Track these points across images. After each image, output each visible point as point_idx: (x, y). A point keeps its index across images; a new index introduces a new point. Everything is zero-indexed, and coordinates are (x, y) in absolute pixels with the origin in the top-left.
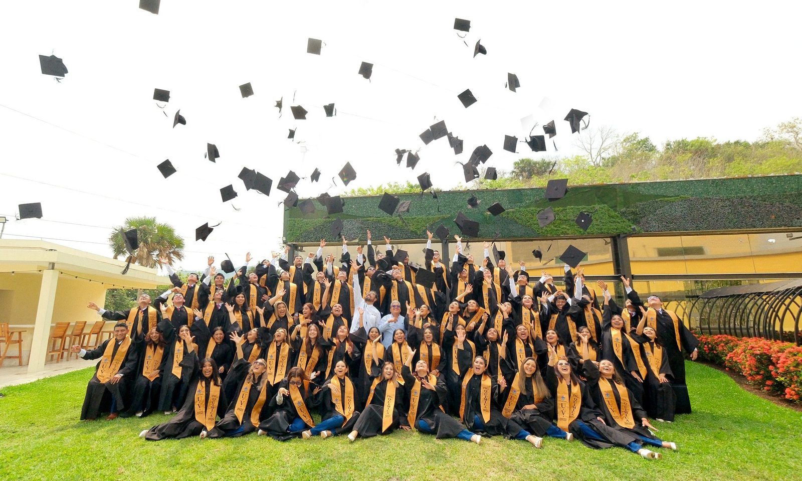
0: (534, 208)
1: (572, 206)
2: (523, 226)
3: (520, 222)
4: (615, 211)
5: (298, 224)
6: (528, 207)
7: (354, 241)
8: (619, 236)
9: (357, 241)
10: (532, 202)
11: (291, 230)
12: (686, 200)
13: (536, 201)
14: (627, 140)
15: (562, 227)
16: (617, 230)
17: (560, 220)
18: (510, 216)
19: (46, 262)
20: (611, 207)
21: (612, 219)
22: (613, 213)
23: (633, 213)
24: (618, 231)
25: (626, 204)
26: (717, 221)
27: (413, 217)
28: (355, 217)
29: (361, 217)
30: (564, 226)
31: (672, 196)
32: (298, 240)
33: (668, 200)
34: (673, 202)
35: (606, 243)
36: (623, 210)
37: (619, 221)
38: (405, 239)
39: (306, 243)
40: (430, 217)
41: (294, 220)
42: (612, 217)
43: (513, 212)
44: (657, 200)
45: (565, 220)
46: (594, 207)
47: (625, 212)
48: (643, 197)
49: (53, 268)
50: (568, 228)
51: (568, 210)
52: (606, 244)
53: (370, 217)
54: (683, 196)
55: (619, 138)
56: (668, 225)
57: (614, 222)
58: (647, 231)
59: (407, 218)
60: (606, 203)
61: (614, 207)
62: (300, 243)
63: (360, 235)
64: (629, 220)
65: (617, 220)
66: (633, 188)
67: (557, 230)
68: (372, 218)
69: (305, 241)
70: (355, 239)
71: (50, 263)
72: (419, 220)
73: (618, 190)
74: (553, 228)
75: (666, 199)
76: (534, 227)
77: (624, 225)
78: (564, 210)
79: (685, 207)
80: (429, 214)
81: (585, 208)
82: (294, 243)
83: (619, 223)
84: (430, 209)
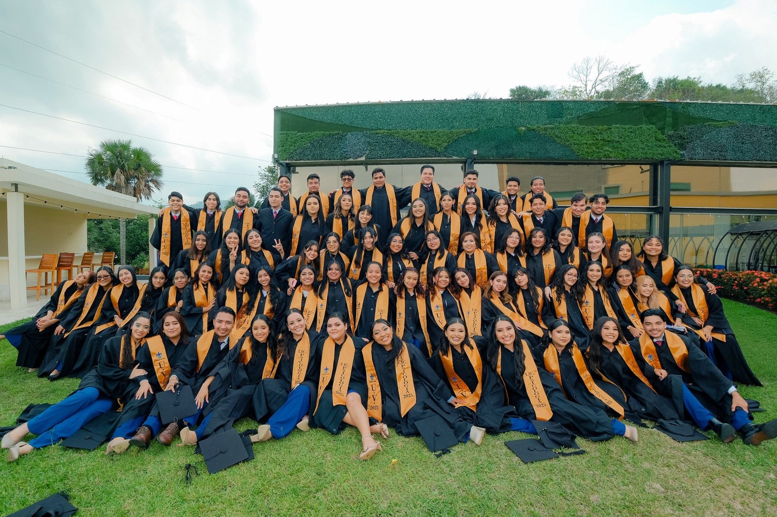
0: (576, 125)
1: (618, 125)
2: (562, 145)
3: (558, 141)
4: (663, 133)
5: (291, 138)
6: (569, 123)
7: (359, 159)
8: (662, 163)
9: (363, 159)
10: (573, 118)
11: (283, 146)
12: (732, 126)
13: (579, 117)
14: (622, 74)
15: (605, 149)
16: (662, 155)
17: (604, 140)
18: (548, 132)
19: (7, 183)
20: (659, 129)
21: (658, 143)
22: (660, 136)
23: (681, 137)
24: (663, 157)
25: (675, 126)
26: (758, 151)
27: (432, 130)
28: (361, 129)
29: (369, 130)
30: (607, 148)
31: (721, 121)
32: (292, 158)
33: (716, 125)
34: (721, 127)
35: (643, 172)
36: (671, 132)
37: (666, 145)
38: (422, 157)
39: (302, 161)
40: (454, 130)
41: (286, 134)
42: (659, 140)
43: (552, 128)
44: (705, 124)
45: (609, 141)
46: (641, 128)
47: (673, 136)
48: (691, 120)
49: (16, 190)
50: (611, 150)
51: (613, 130)
52: (641, 173)
53: (380, 129)
54: (731, 121)
55: (618, 70)
56: (712, 153)
57: (660, 146)
58: (692, 159)
59: (425, 131)
60: (654, 124)
61: (662, 129)
62: (294, 162)
63: (368, 152)
64: (675, 145)
65: (664, 144)
66: (683, 107)
67: (599, 152)
68: (382, 131)
69: (301, 160)
70: (361, 156)
71: (12, 184)
72: (440, 134)
73: (668, 109)
74: (595, 150)
75: (714, 123)
76: (575, 147)
77: (669, 150)
78: (609, 128)
79: (731, 134)
80: (452, 127)
81: (631, 128)
82: (287, 162)
83: (665, 147)
84: (454, 121)
